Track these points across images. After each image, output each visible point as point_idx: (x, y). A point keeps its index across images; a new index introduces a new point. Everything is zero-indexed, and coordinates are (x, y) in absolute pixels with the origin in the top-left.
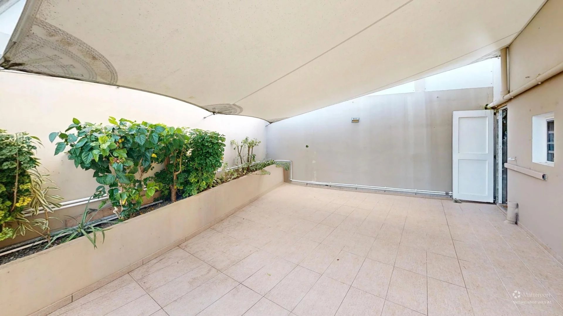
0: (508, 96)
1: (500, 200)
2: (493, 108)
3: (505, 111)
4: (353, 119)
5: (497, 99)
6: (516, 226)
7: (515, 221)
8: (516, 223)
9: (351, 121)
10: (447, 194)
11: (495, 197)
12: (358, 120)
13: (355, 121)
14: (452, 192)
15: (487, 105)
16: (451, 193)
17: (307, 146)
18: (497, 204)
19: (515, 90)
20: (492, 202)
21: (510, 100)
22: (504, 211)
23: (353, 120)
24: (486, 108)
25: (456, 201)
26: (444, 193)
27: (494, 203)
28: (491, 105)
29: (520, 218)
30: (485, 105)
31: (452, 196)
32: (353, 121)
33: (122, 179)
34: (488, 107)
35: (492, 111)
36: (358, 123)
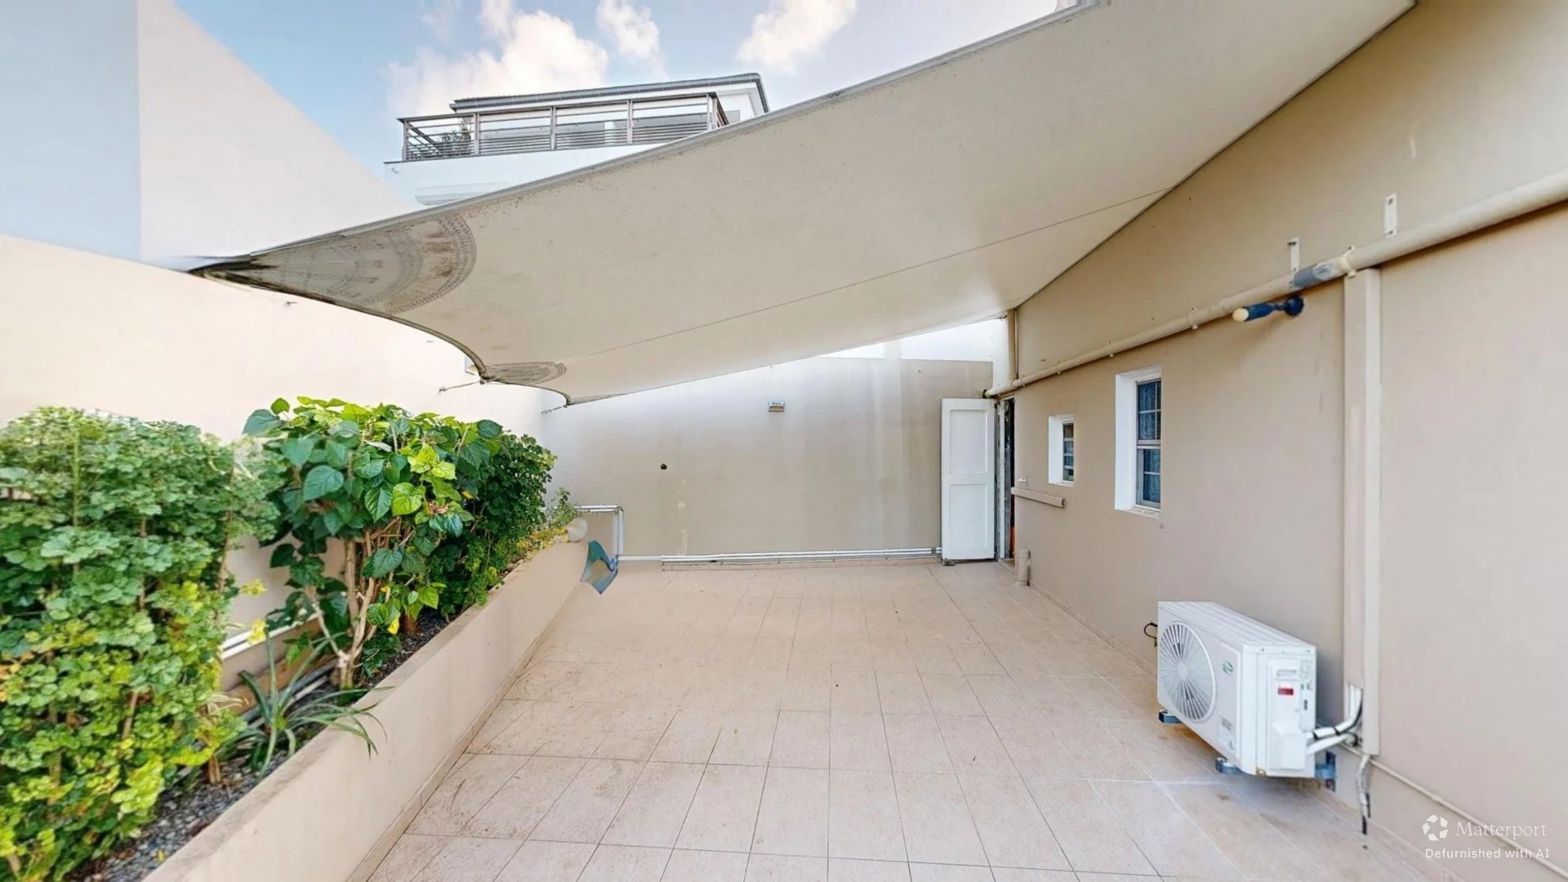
0: (1017, 383)
1: (1002, 554)
2: (993, 397)
3: (1011, 403)
4: (773, 403)
5: (1001, 382)
6: (1028, 587)
7: (1026, 579)
8: (1028, 584)
9: (767, 409)
10: (934, 551)
11: (996, 549)
12: (782, 407)
13: (777, 409)
14: (941, 546)
15: (985, 391)
16: (938, 548)
17: (664, 467)
18: (999, 560)
19: (1028, 373)
20: (992, 556)
21: (1019, 388)
22: (1010, 568)
23: (771, 407)
24: (984, 397)
25: (948, 563)
26: (928, 551)
27: (995, 559)
28: (990, 392)
29: (1034, 574)
30: (982, 391)
31: (940, 554)
32: (772, 409)
33: (410, 560)
34: (986, 394)
35: (993, 402)
36: (781, 413)
